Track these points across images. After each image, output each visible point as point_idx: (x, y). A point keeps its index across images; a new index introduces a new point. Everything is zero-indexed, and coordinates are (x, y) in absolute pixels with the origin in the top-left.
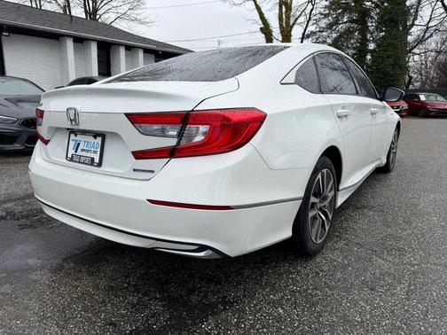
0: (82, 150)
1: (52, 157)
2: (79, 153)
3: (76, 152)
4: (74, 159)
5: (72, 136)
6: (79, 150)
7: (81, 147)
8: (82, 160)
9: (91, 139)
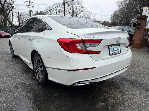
0: (115, 51)
1: (103, 57)
2: (114, 52)
3: (113, 52)
4: (113, 54)
5: (110, 47)
6: (114, 51)
7: (114, 50)
8: (116, 54)
9: (116, 46)
